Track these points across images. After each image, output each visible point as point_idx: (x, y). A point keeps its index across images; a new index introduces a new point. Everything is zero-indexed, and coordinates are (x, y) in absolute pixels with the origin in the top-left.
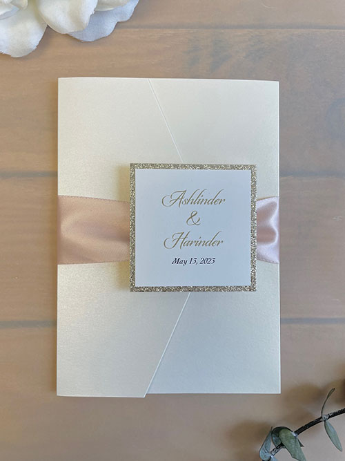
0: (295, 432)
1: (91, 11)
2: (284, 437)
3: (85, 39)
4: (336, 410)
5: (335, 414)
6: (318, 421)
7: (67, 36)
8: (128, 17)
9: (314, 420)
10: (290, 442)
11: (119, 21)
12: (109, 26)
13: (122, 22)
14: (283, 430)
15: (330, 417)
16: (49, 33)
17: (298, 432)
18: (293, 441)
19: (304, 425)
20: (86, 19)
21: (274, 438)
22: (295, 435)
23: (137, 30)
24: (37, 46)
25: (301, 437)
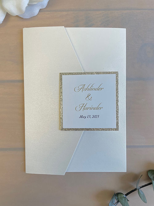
0: (125, 195)
1: (26, 5)
2: (120, 197)
3: (25, 17)
4: (144, 185)
5: (143, 186)
6: (135, 190)
8: (45, 7)
9: (133, 189)
10: (122, 200)
11: (41, 8)
12: (36, 11)
13: (42, 9)
14: (119, 194)
15: (141, 188)
16: (8, 16)
17: (127, 195)
18: (124, 199)
20: (24, 9)
21: (116, 198)
22: (125, 196)
23: (49, 12)
24: (3, 22)
25: (127, 197)
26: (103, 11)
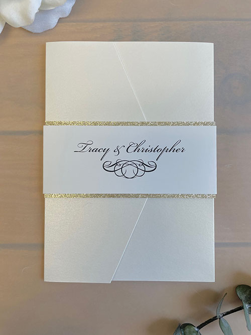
0: (197, 327)
1: (36, 11)
2: (188, 332)
3: (35, 31)
4: (229, 310)
5: (228, 313)
6: (215, 318)
7: (21, 28)
8: (68, 15)
9: (211, 318)
11: (61, 17)
12: (53, 21)
13: (63, 18)
14: (187, 326)
15: (224, 315)
16: (7, 28)
17: (200, 327)
19: (204, 322)
20: (32, 16)
21: (182, 332)
22: (197, 330)
25: (201, 331)
26: (162, 23)
